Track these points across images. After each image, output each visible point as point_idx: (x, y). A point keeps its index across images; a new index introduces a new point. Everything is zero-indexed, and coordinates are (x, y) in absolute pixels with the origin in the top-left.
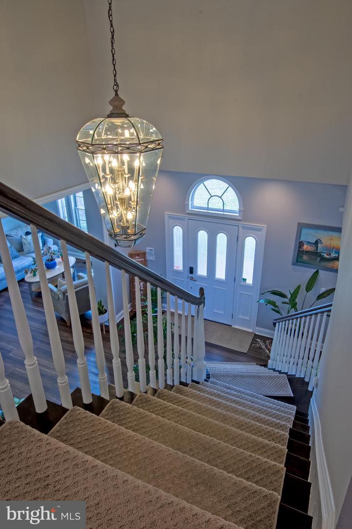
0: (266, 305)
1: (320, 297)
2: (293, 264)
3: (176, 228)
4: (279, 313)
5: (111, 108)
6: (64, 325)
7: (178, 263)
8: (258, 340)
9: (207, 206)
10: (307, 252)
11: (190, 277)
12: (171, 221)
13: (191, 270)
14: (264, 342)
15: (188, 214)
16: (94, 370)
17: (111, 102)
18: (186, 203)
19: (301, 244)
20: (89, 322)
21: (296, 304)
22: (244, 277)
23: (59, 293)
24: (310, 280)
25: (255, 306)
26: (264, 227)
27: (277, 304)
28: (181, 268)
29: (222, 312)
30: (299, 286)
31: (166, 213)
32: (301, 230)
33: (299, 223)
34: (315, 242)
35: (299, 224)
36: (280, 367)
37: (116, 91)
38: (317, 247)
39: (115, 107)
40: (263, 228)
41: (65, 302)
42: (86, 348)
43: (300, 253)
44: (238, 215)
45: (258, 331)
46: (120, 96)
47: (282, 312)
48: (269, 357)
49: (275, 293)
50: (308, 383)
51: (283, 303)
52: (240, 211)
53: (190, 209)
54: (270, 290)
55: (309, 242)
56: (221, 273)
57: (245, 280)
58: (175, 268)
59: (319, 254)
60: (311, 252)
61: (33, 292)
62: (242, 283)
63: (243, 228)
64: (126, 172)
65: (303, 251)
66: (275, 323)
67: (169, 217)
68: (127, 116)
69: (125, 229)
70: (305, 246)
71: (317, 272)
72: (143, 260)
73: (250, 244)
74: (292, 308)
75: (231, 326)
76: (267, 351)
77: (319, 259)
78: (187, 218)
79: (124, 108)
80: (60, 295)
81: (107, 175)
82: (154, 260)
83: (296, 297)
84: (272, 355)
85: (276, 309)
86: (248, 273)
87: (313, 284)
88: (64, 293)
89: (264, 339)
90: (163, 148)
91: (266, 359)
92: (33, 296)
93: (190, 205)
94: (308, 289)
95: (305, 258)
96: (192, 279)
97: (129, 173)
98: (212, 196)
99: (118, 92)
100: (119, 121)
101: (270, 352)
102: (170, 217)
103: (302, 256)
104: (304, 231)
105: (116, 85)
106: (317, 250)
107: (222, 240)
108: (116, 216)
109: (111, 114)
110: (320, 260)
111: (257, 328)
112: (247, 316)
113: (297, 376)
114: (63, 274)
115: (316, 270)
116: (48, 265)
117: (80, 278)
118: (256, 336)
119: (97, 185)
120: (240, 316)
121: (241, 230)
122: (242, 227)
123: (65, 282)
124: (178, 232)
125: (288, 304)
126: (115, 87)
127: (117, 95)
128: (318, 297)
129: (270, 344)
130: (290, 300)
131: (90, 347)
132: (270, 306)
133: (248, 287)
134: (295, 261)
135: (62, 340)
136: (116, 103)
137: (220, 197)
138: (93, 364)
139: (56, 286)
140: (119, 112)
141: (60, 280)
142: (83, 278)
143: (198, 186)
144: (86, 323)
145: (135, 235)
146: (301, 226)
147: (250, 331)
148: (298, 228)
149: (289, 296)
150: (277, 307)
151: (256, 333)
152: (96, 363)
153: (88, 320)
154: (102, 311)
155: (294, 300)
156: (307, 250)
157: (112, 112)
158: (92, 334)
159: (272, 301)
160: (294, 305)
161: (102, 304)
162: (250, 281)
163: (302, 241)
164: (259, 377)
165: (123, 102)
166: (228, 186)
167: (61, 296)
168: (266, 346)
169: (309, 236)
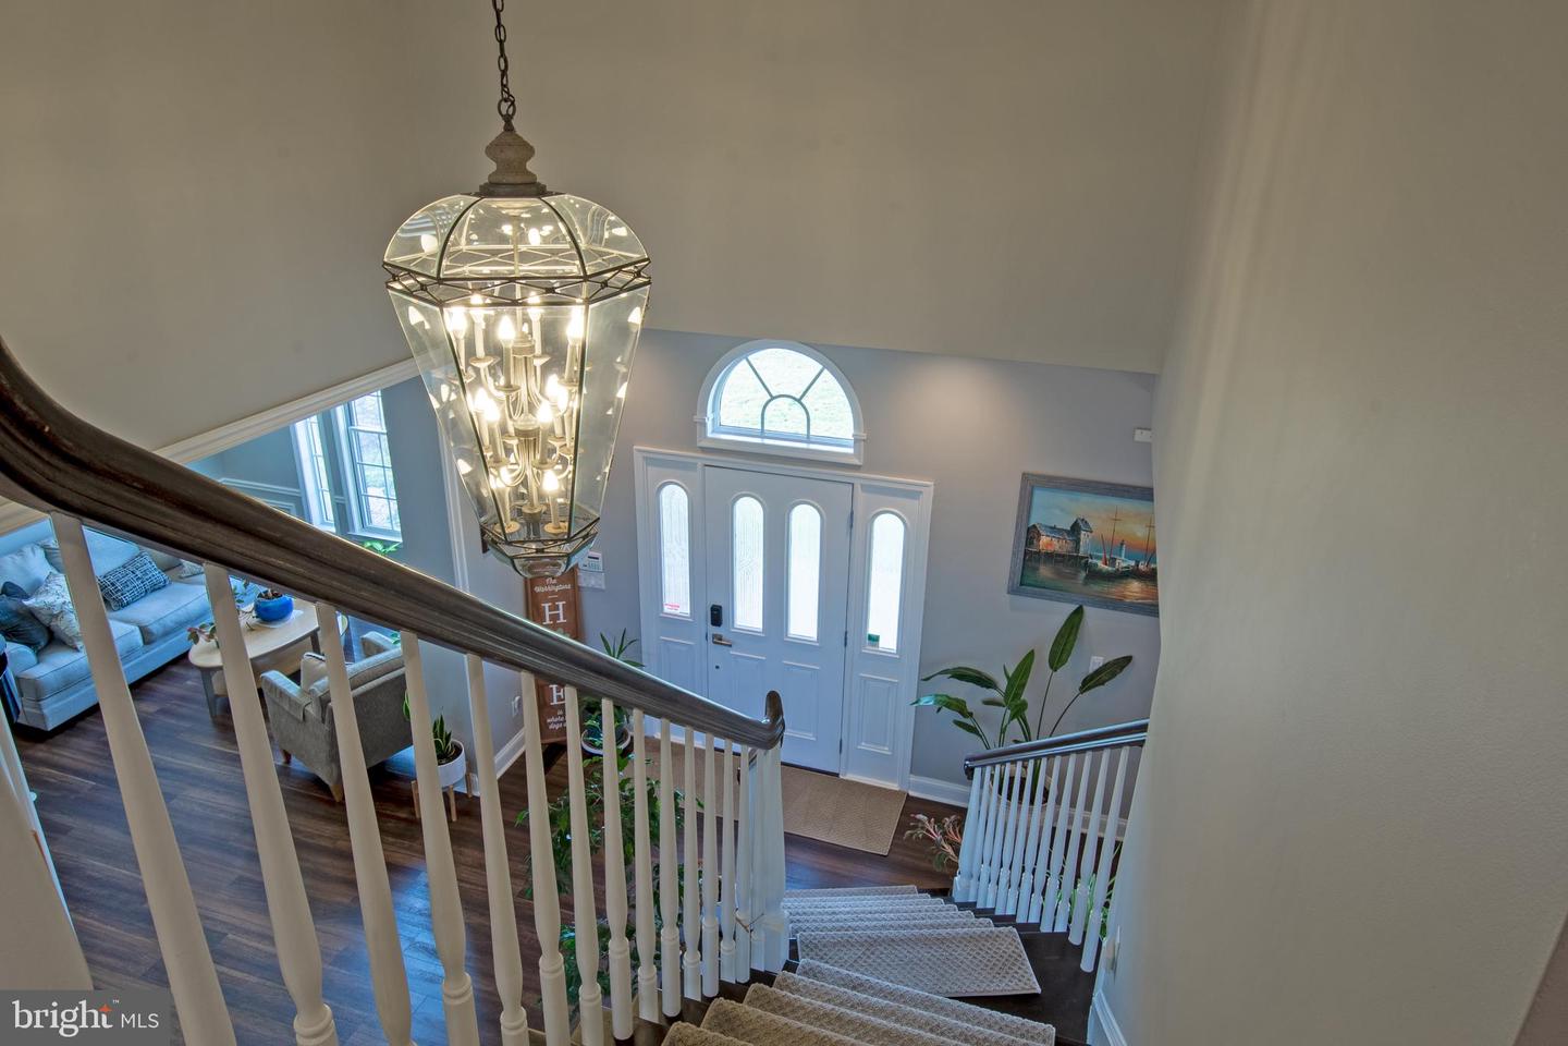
0: (939, 710)
1: (1091, 682)
2: (1012, 591)
3: (667, 490)
4: (978, 734)
5: (492, 167)
6: (321, 800)
7: (677, 595)
8: (920, 816)
9: (759, 427)
10: (1051, 557)
11: (714, 636)
12: (652, 470)
13: (717, 616)
14: (939, 821)
15: (704, 450)
16: (425, 938)
17: (492, 150)
18: (697, 418)
19: (1032, 534)
20: (401, 784)
21: (1024, 705)
22: (872, 630)
23: (304, 700)
24: (1060, 635)
25: (907, 718)
26: (928, 486)
27: (970, 708)
28: (684, 609)
29: (810, 736)
30: (1032, 654)
31: (635, 447)
32: (1032, 494)
33: (1024, 474)
34: (1072, 527)
35: (1025, 476)
36: (991, 897)
37: (508, 119)
38: (1077, 542)
39: (504, 166)
40: (922, 489)
41: (326, 727)
42: (392, 868)
43: (1030, 560)
44: (851, 451)
45: (917, 787)
46: (519, 131)
47: (984, 729)
48: (954, 866)
49: (961, 675)
50: (1078, 950)
51: (988, 703)
52: (856, 441)
53: (709, 435)
54: (950, 666)
55: (1054, 528)
56: (804, 622)
57: (874, 639)
58: (666, 609)
59: (1083, 561)
60: (1063, 556)
61: (217, 696)
62: (869, 649)
63: (866, 488)
64: (538, 350)
65: (1039, 553)
66: (972, 769)
67: (646, 458)
68: (541, 192)
69: (534, 522)
70: (1044, 539)
71: (1079, 612)
72: (569, 587)
73: (888, 537)
74: (1012, 718)
75: (837, 775)
76: (949, 849)
77: (1083, 574)
78: (700, 463)
79: (530, 166)
80: (309, 708)
81: (479, 360)
82: (603, 587)
83: (1024, 685)
84: (963, 861)
85: (968, 721)
86: (884, 619)
87: (1068, 647)
88: (324, 703)
89: (938, 811)
90: (649, 283)
91: (947, 871)
92: (218, 713)
93: (709, 424)
94: (1058, 658)
95: (1045, 571)
96: (718, 640)
97: (544, 353)
98: (773, 398)
99: (513, 122)
100: (518, 205)
101: (957, 852)
102: (650, 460)
103: (1037, 569)
104: (1040, 497)
105: (506, 101)
106: (1077, 550)
107: (805, 523)
108: (509, 482)
109: (492, 184)
110: (1087, 577)
111: (913, 778)
112: (884, 746)
113: (1045, 928)
114: (313, 635)
115: (1073, 607)
116: (266, 610)
117: (371, 649)
118: (913, 805)
119: (445, 389)
120: (863, 746)
121: (860, 494)
122: (862, 486)
123: (323, 665)
124: (674, 503)
125: (999, 704)
126: (504, 106)
127: (509, 128)
128: (1085, 682)
129: (954, 829)
130: (1006, 695)
131: (408, 864)
132: (951, 715)
133: (884, 659)
134: (1018, 579)
135: (298, 844)
136: (510, 154)
137: (799, 401)
138: (417, 919)
139: (295, 677)
140: (519, 179)
141: (308, 656)
142: (380, 649)
143: (733, 367)
144: (391, 788)
145: (569, 540)
146: (1031, 484)
147: (894, 786)
148: (1023, 488)
149: (1003, 684)
150: (971, 714)
151: (912, 793)
152: (430, 916)
153: (396, 777)
154: (445, 754)
155: (1018, 695)
156: (1050, 549)
157: (495, 179)
158: (416, 823)
159: (957, 700)
160: (1019, 711)
161: (447, 729)
162: (889, 642)
163: (1034, 526)
164: (941, 940)
165: (529, 151)
166: (821, 367)
167: (312, 710)
168: (944, 834)
169: (1054, 511)
